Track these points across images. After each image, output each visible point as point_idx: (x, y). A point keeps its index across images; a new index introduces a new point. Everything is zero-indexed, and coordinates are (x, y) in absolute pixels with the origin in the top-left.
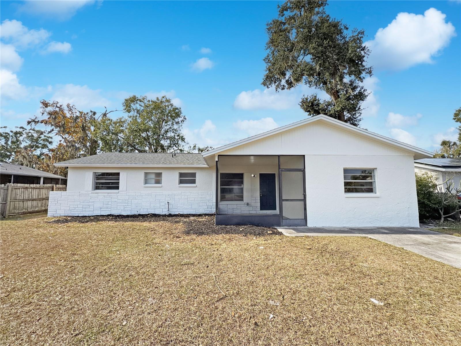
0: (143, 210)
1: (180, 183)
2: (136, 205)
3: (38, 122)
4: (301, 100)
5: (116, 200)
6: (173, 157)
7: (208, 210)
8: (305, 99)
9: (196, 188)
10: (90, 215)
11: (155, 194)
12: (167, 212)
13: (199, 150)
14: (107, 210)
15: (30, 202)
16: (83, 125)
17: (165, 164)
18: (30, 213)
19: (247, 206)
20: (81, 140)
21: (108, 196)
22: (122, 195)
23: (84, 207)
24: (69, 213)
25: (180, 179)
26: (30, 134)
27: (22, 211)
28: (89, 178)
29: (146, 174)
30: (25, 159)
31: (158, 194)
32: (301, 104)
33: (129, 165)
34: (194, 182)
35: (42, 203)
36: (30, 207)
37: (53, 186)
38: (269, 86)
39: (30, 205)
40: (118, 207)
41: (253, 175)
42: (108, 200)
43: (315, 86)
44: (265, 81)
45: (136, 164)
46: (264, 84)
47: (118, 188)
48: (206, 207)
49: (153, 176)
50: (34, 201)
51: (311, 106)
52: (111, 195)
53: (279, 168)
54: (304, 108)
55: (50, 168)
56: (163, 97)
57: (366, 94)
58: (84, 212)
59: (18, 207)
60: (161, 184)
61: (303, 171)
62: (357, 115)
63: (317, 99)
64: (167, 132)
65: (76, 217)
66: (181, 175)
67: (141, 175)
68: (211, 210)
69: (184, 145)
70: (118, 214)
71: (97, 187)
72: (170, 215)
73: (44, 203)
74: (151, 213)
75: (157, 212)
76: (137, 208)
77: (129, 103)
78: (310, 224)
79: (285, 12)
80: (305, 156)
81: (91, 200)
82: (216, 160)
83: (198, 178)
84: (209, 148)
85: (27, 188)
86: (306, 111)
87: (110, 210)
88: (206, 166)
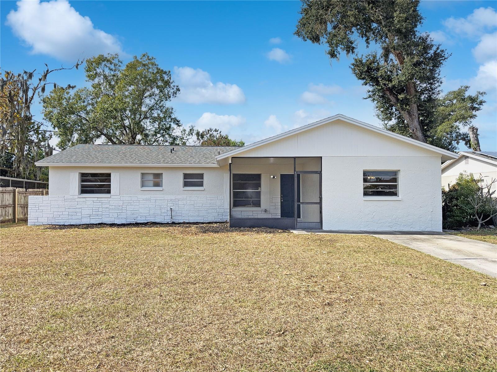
0: (141, 218)
1: (185, 186)
2: (132, 212)
5: (108, 206)
6: (171, 152)
7: (218, 217)
9: (202, 192)
10: (78, 223)
11: (155, 199)
12: (170, 220)
14: (97, 217)
17: (167, 163)
19: (264, 212)
21: (97, 202)
22: (115, 200)
23: (69, 214)
24: (53, 221)
25: (185, 181)
28: (74, 180)
29: (143, 175)
31: (158, 198)
33: (123, 165)
34: (201, 184)
40: (111, 215)
41: (272, 177)
42: (99, 206)
47: (109, 192)
48: (216, 214)
49: (151, 177)
52: (102, 200)
58: (70, 221)
60: (162, 186)
66: (186, 176)
67: (137, 177)
68: (222, 217)
70: (111, 223)
71: (84, 190)
72: (173, 223)
74: (151, 221)
76: (133, 215)
81: (77, 206)
82: (229, 163)
83: (206, 180)
87: (101, 217)
88: (216, 165)
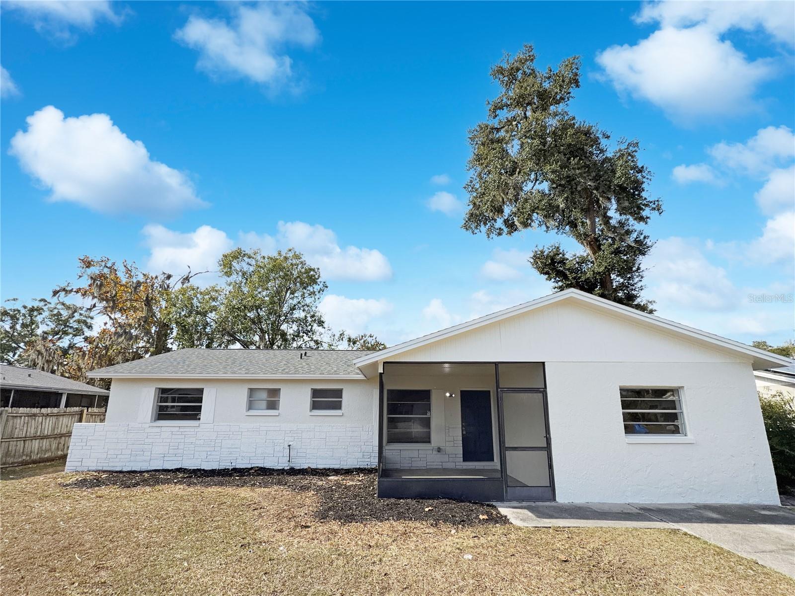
0: (242, 460)
1: (313, 409)
2: (231, 450)
3: (71, 291)
4: (532, 255)
5: (194, 440)
6: (301, 358)
7: (363, 460)
8: (539, 253)
9: (341, 419)
10: (144, 468)
11: (266, 429)
12: (287, 465)
13: (349, 340)
14: (176, 458)
15: (38, 441)
16: (147, 297)
17: (287, 373)
18: (34, 462)
19: (437, 453)
20: (142, 323)
21: (178, 433)
22: (204, 430)
23: (133, 453)
24: (104, 465)
25: (313, 401)
26: (55, 312)
27: (20, 460)
28: (147, 399)
29: (251, 391)
30: (40, 356)
31: (271, 429)
32: (532, 261)
33: (221, 376)
34: (337, 406)
35: (59, 443)
36: (36, 451)
37: (82, 411)
38: (476, 231)
39: (36, 448)
41: (448, 395)
42: (179, 441)
43: (556, 230)
44: (467, 222)
45: (234, 373)
46: (466, 227)
47: (198, 417)
48: (360, 455)
49: (264, 395)
50: (45, 440)
51: (550, 264)
52: (185, 430)
53: (498, 387)
54: (538, 268)
55: (82, 373)
56: (290, 250)
57: (649, 244)
58: (132, 464)
59: (13, 452)
60: (279, 409)
61: (544, 392)
62: (636, 280)
63: (561, 251)
64: (293, 309)
65: (116, 472)
66: (316, 393)
67: (242, 394)
69: (323, 332)
70: (196, 468)
71: (161, 415)
72: (293, 472)
73: (63, 443)
74: (257, 466)
75: (268, 465)
76: (230, 455)
77: (228, 263)
78: (563, 497)
79: (498, 112)
80: (546, 363)
81: (146, 441)
82: (379, 372)
83: (346, 399)
84: (367, 337)
85: (35, 415)
86: (541, 273)
87: (180, 459)
88: (361, 377)
